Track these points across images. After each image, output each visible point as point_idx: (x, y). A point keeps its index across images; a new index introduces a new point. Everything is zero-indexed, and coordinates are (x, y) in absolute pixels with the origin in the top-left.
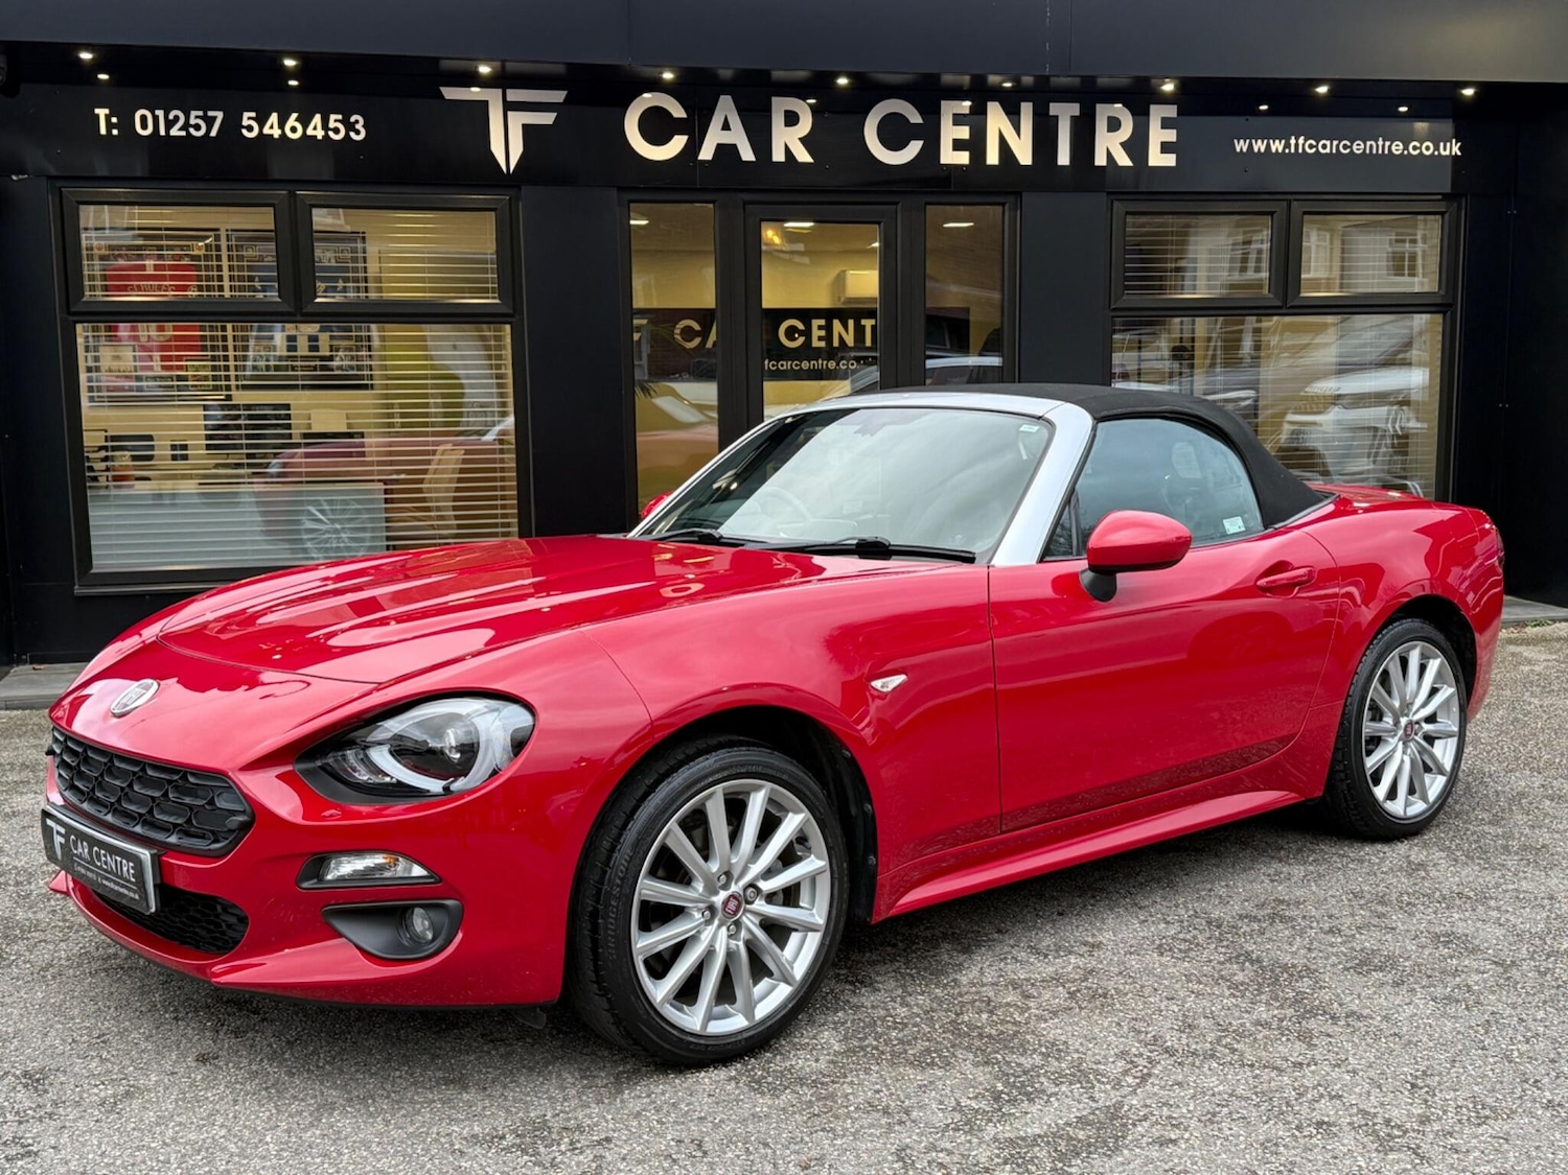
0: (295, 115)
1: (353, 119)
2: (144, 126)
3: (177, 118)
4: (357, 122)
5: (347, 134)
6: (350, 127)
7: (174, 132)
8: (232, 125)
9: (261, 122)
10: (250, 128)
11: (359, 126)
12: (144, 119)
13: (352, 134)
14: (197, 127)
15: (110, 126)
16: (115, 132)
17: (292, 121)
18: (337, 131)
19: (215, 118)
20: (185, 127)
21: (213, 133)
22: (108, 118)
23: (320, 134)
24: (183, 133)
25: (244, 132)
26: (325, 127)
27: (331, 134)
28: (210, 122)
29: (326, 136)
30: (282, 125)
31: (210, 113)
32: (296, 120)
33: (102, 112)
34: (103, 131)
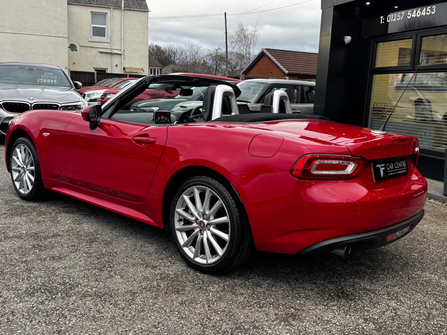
0: (420, 9)
1: (433, 8)
2: (389, 20)
3: (395, 16)
4: (434, 8)
5: (431, 12)
6: (432, 10)
7: (394, 20)
8: (406, 15)
9: (412, 13)
10: (409, 16)
11: (434, 10)
12: (389, 17)
13: (432, 12)
14: (399, 18)
15: (383, 21)
16: (383, 22)
17: (419, 12)
18: (428, 12)
19: (402, 14)
20: (396, 19)
21: (401, 19)
22: (383, 18)
23: (424, 14)
24: (396, 20)
25: (408, 17)
26: (426, 12)
27: (427, 13)
28: (401, 15)
29: (426, 14)
30: (416, 14)
31: (402, 13)
32: (420, 11)
33: (382, 17)
34: (381, 23)
